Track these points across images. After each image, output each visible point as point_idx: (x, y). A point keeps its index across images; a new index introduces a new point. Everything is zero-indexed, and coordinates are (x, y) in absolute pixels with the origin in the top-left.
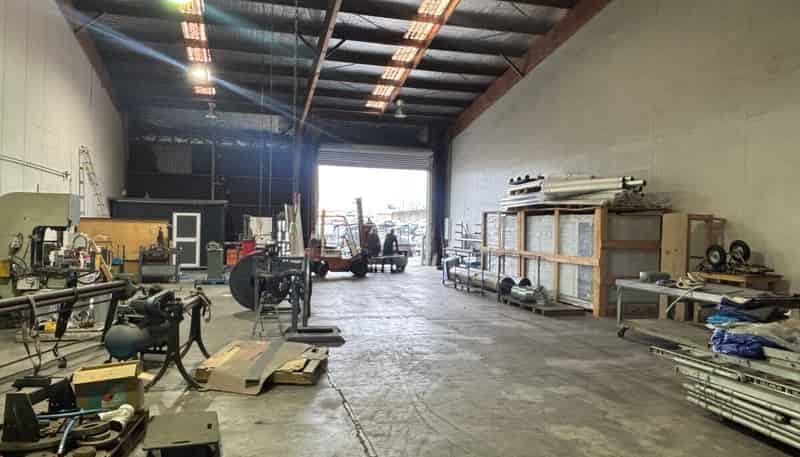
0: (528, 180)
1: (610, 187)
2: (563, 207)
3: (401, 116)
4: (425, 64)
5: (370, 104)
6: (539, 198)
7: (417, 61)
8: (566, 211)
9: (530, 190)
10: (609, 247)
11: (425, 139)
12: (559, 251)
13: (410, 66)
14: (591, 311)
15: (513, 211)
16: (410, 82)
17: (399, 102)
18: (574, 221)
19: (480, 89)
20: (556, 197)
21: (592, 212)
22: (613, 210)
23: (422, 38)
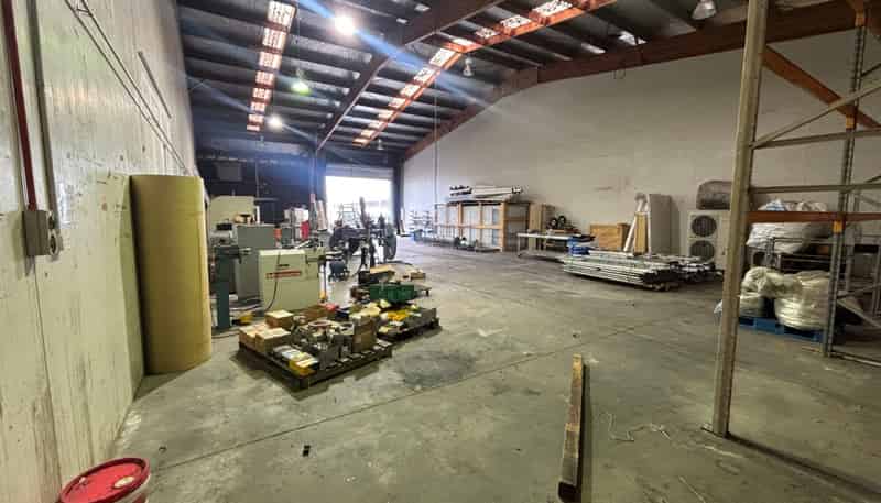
0: (461, 188)
1: (506, 193)
2: (484, 202)
3: (380, 149)
4: (397, 121)
5: (357, 140)
6: (470, 197)
7: (393, 119)
8: (484, 204)
9: (464, 193)
10: (507, 221)
11: (386, 161)
12: (482, 222)
13: (388, 120)
14: (498, 250)
15: (454, 204)
16: (387, 130)
17: (380, 141)
18: (488, 210)
19: (423, 135)
20: (478, 197)
21: (499, 204)
22: (509, 203)
23: (397, 107)
